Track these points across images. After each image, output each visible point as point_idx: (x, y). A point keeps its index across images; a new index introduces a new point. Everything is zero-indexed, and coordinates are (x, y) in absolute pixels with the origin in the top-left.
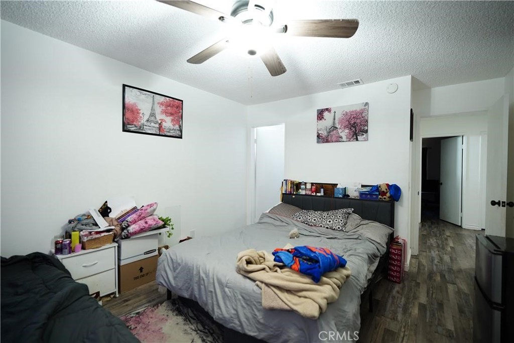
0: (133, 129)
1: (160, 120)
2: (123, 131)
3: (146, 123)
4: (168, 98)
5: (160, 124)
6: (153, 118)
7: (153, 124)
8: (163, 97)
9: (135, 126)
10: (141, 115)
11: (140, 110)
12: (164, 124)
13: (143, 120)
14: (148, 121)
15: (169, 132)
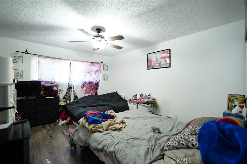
0: (150, 68)
1: (160, 62)
2: (148, 69)
3: (154, 65)
4: (162, 51)
5: (160, 64)
6: (157, 62)
7: (157, 64)
8: (161, 52)
9: (151, 67)
10: (153, 62)
11: (152, 60)
12: (161, 63)
13: (153, 64)
14: (155, 64)
15: (163, 66)
